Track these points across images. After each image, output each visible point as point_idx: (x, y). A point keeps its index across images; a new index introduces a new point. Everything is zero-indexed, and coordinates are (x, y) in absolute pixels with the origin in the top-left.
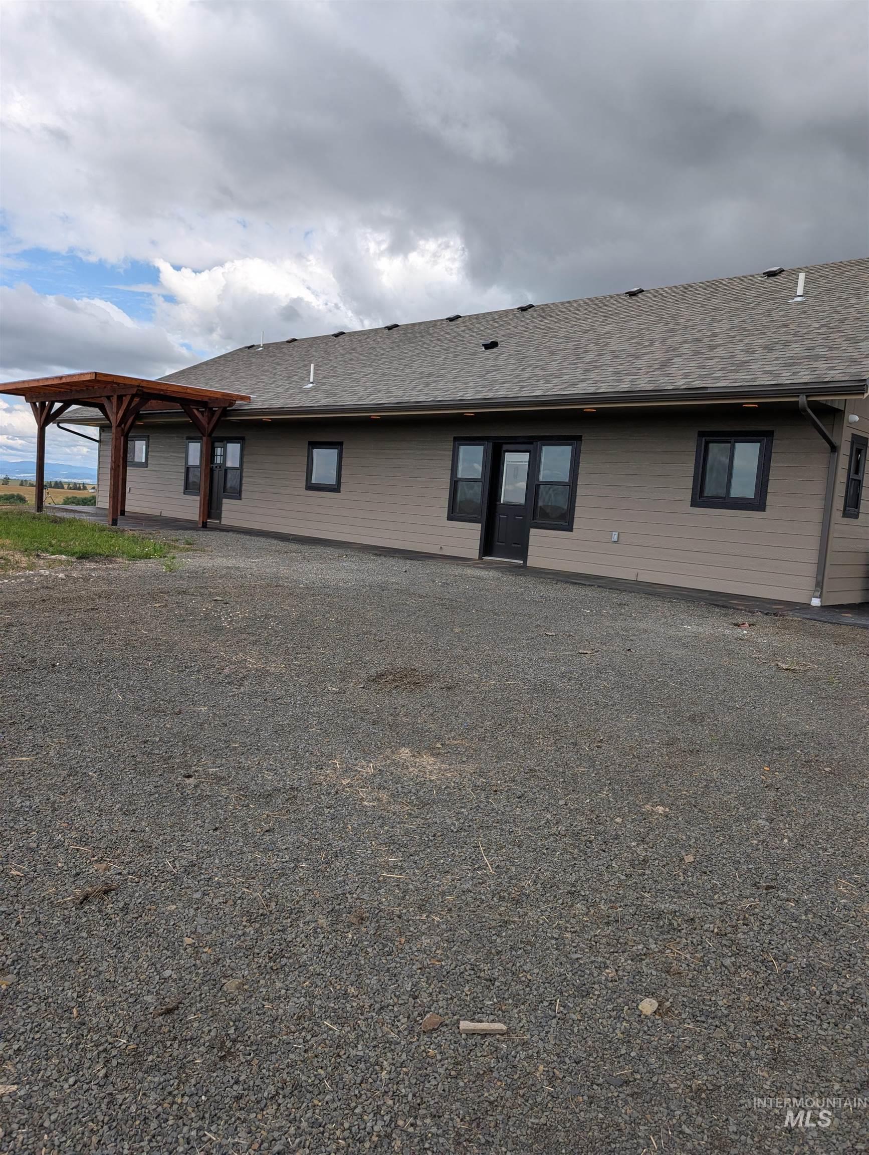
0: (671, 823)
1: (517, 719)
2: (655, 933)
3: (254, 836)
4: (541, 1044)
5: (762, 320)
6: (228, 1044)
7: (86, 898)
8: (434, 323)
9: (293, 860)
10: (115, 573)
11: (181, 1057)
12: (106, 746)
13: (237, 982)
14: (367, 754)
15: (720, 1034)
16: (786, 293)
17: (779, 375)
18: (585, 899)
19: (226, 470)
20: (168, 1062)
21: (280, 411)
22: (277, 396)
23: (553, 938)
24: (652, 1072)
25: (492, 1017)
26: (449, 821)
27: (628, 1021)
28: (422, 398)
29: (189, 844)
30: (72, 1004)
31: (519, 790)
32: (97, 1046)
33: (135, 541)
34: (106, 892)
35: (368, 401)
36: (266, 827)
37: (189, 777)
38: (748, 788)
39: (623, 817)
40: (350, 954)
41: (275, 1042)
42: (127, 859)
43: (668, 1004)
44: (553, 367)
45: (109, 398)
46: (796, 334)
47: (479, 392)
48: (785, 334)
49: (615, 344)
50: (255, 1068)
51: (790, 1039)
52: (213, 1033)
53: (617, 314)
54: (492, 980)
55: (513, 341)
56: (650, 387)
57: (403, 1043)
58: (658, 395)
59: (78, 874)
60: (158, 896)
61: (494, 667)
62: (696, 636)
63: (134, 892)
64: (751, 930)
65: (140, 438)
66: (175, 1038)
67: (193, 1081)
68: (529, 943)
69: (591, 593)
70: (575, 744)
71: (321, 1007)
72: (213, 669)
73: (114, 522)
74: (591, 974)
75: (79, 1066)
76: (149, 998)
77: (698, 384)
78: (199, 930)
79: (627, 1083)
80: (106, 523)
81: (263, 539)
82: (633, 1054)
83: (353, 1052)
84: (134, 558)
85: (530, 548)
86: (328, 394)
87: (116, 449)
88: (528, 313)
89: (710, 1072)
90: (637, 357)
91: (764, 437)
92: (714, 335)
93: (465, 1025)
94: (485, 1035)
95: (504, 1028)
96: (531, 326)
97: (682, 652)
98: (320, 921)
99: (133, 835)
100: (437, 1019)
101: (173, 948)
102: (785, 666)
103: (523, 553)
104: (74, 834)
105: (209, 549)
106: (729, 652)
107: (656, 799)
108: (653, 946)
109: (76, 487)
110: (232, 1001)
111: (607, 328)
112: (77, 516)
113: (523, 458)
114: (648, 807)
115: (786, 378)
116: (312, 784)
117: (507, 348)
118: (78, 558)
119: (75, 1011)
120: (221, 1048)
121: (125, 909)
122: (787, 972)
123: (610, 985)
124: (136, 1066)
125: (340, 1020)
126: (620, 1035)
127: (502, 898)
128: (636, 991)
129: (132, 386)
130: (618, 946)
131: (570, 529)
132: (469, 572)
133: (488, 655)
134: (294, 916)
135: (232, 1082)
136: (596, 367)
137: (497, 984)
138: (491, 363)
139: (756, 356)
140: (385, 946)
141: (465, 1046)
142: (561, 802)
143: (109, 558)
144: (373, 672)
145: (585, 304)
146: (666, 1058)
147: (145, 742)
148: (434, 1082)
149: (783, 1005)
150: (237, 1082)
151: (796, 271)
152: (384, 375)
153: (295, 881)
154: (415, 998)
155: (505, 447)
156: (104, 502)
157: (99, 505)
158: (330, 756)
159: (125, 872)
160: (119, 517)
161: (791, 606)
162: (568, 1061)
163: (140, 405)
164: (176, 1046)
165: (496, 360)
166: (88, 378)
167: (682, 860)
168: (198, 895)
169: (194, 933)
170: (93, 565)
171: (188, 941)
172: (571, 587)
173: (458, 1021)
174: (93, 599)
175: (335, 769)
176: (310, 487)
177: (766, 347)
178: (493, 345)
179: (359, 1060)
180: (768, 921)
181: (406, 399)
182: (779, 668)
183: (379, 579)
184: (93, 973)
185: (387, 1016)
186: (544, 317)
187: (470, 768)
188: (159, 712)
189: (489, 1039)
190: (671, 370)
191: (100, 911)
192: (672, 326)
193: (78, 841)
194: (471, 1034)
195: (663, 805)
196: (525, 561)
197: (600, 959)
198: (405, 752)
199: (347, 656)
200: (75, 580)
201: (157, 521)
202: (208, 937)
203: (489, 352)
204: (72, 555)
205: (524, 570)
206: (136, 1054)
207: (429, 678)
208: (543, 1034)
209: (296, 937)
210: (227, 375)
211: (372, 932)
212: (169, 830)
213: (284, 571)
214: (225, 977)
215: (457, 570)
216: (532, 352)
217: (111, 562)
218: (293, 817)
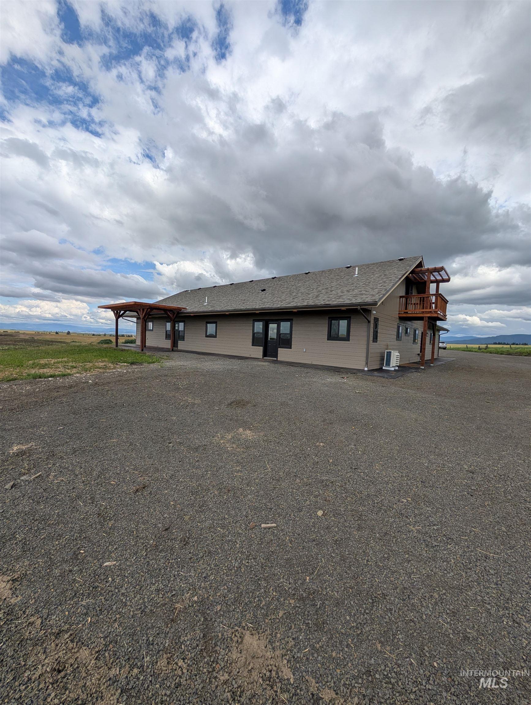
0: (325, 449)
1: (276, 416)
2: (321, 488)
3: (192, 463)
4: (287, 530)
5: (346, 282)
6: (187, 539)
7: (137, 490)
8: (245, 283)
9: (205, 471)
10: (143, 369)
11: (171, 545)
12: (142, 434)
13: (189, 517)
14: (228, 431)
15: (342, 520)
16: (353, 273)
17: (351, 300)
18: (300, 477)
19: (179, 331)
20: (167, 548)
21: (196, 312)
22: (195, 307)
23: (290, 492)
24: (322, 536)
25: (271, 522)
26: (256, 454)
27: (314, 519)
28: (242, 308)
29: (171, 468)
30: (134, 530)
31: (278, 440)
32: (143, 544)
33: (149, 356)
34: (144, 488)
35: (224, 309)
36: (197, 460)
37: (171, 443)
38: (348, 435)
39: (310, 447)
40: (225, 503)
41: (202, 537)
42: (150, 475)
43: (326, 512)
44: (283, 297)
45: (139, 309)
46: (356, 287)
47: (260, 306)
48: (352, 287)
49: (302, 290)
50: (196, 547)
51: (363, 520)
52: (181, 536)
53: (302, 280)
54: (271, 509)
55: (271, 289)
56: (313, 304)
57: (244, 533)
58: (316, 306)
59: (134, 482)
60: (161, 488)
61: (268, 397)
62: (331, 383)
63: (153, 487)
64: (350, 484)
65: (150, 322)
66: (169, 539)
67: (175, 554)
68: (282, 494)
69: (298, 369)
70: (295, 423)
71: (216, 523)
72: (177, 403)
73: (142, 350)
74: (302, 503)
75: (137, 552)
76: (160, 525)
77: (327, 303)
78: (176, 499)
79: (314, 540)
80: (139, 350)
81: (192, 354)
82: (316, 530)
83: (228, 538)
84: (150, 363)
85: (278, 355)
86: (212, 306)
87: (142, 326)
88: (275, 279)
89: (340, 534)
90: (309, 294)
91: (348, 319)
92: (332, 287)
93: (263, 525)
94: (269, 528)
95: (275, 525)
96: (276, 284)
97: (326, 388)
98: (215, 492)
99: (152, 466)
100: (254, 524)
101: (167, 506)
102: (358, 392)
103: (276, 356)
104: (132, 467)
105: (174, 358)
106: (341, 388)
107: (320, 440)
108: (321, 492)
109: (129, 336)
110: (187, 524)
111: (299, 285)
112: (129, 348)
113: (275, 326)
114: (318, 444)
115: (354, 301)
116: (211, 443)
117: (269, 291)
118: (130, 364)
119: (135, 532)
120: (184, 541)
121: (150, 493)
122: (362, 497)
123: (308, 507)
124: (156, 550)
125: (223, 527)
126: (312, 524)
127: (273, 479)
128: (316, 508)
129: (147, 306)
130: (310, 493)
131: (291, 348)
132: (260, 363)
133: (266, 393)
134: (207, 491)
135: (188, 553)
136: (296, 297)
137: (273, 510)
138: (264, 296)
139: (345, 294)
140: (237, 500)
141: (263, 533)
142: (291, 444)
143: (141, 364)
144: (229, 401)
145: (292, 276)
146: (326, 531)
147: (155, 431)
148: (254, 547)
149: (361, 509)
150: (190, 553)
151: (355, 267)
152: (230, 300)
153: (207, 478)
154: (247, 517)
155: (269, 322)
156: (139, 342)
157: (137, 344)
158: (216, 433)
159: (150, 480)
160: (144, 348)
161: (359, 371)
162: (296, 534)
163: (150, 312)
164: (169, 542)
165: (265, 295)
166: (132, 303)
167: (329, 461)
168: (174, 486)
169: (174, 500)
170: (135, 367)
171: (172, 503)
172: (292, 367)
173: (261, 524)
174: (136, 380)
175: (218, 437)
176: (207, 336)
177: (347, 291)
178: (264, 290)
179: (230, 541)
180: (355, 480)
181: (237, 308)
182: (356, 392)
183: (230, 367)
184: (141, 518)
185: (238, 525)
186: (280, 281)
187: (262, 434)
188: (159, 420)
189: (270, 530)
190: (320, 298)
191: (142, 495)
192: (319, 284)
193: (134, 469)
194: (265, 528)
195: (322, 443)
196: (277, 359)
197: (305, 498)
198: (241, 430)
199: (221, 396)
200: (130, 373)
201: (156, 349)
202: (179, 501)
203: (263, 292)
204: (129, 363)
205: (277, 362)
206: (156, 546)
207: (248, 403)
208: (288, 526)
209: (208, 499)
210: (179, 300)
211: (232, 495)
212: (164, 463)
213: (199, 366)
214: (185, 515)
215: (256, 363)
216: (276, 292)
217: (141, 365)
218: (205, 455)
